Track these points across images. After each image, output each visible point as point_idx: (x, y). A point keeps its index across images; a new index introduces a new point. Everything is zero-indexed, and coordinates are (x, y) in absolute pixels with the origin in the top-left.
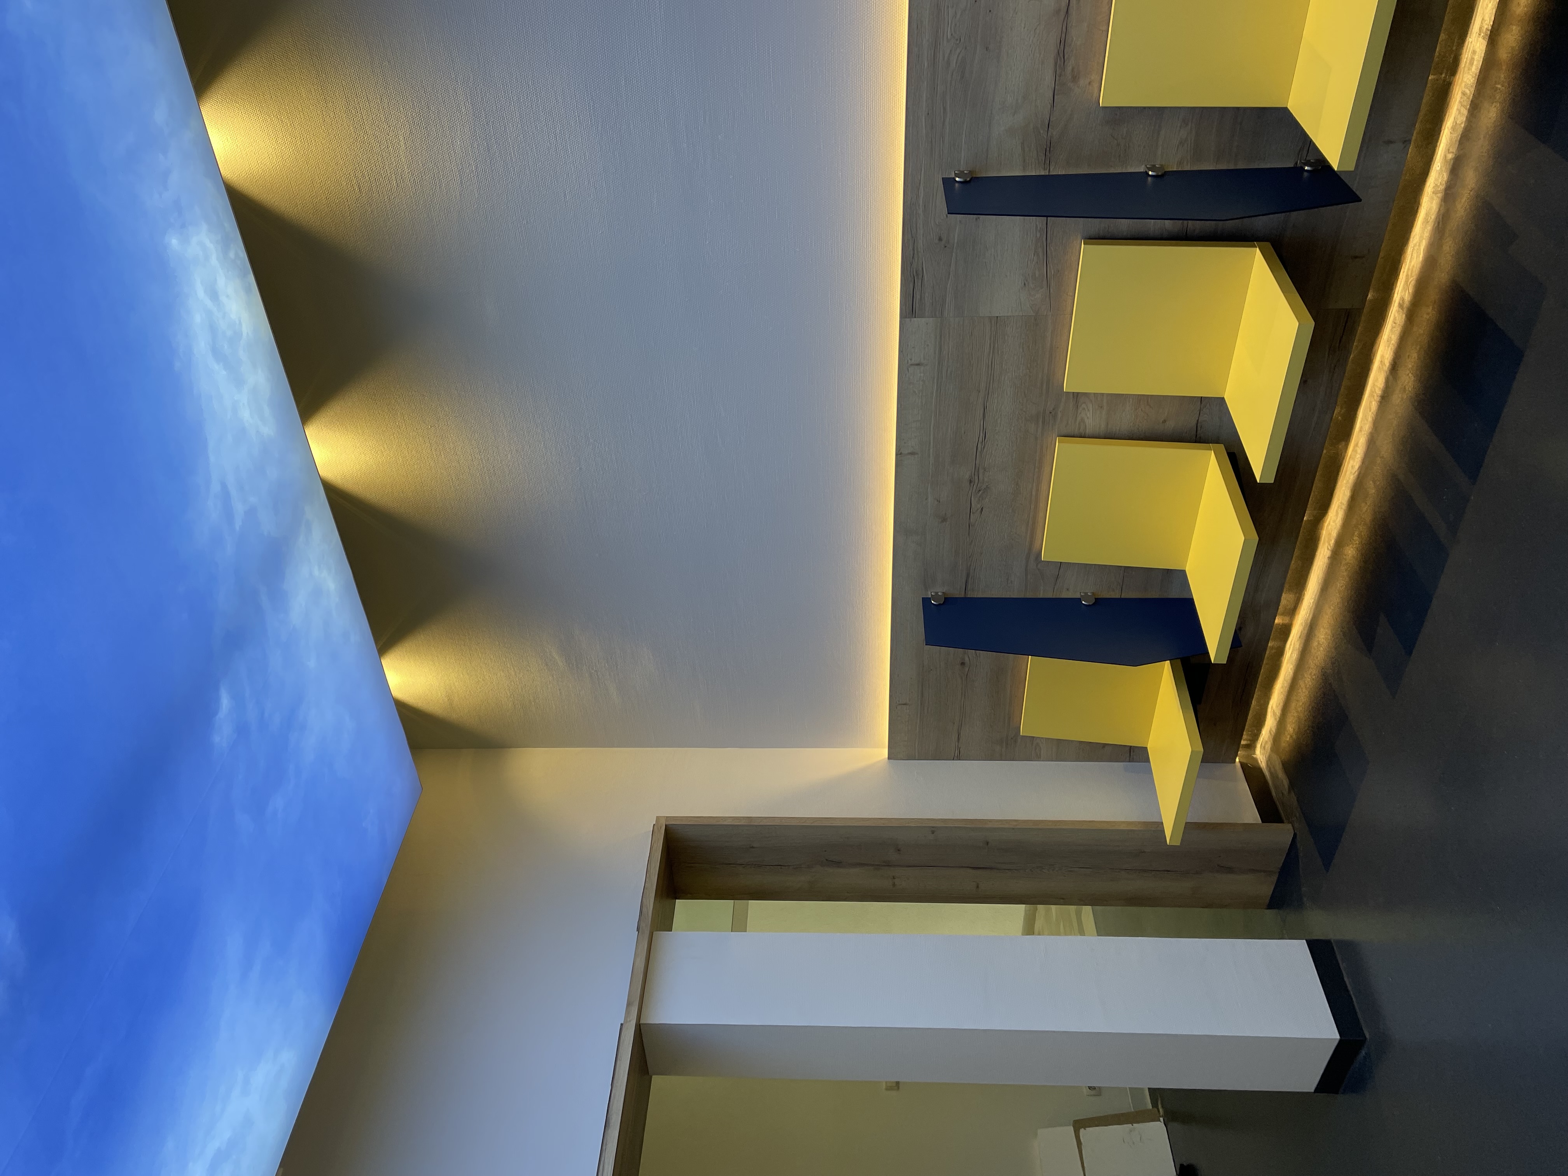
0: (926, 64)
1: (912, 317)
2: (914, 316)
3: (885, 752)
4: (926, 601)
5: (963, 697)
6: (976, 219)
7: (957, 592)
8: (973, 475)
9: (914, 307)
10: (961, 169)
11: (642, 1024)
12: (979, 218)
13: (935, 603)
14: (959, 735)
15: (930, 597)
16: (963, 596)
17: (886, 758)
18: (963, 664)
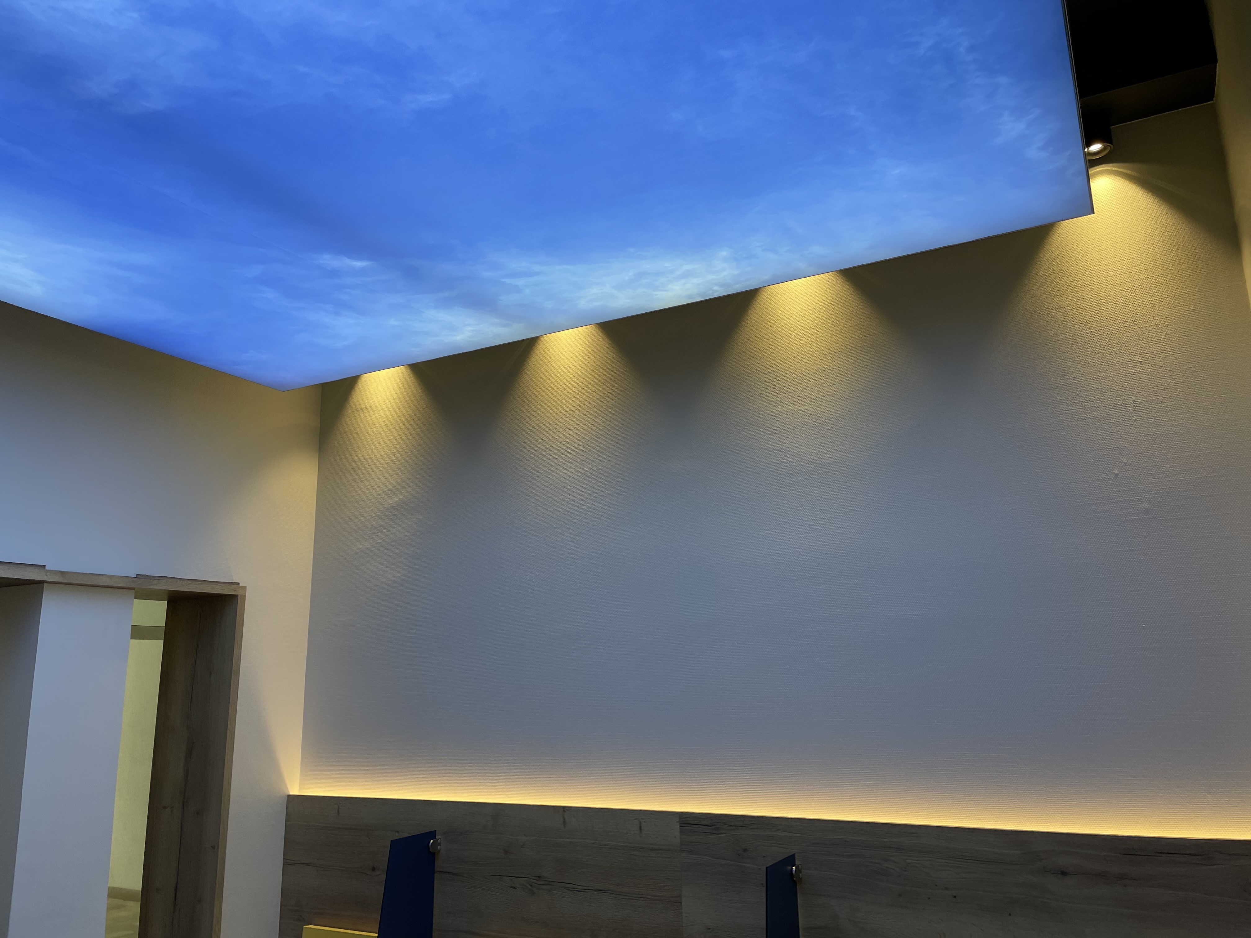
0: (884, 840)
1: (680, 824)
2: (682, 825)
3: (295, 791)
4: (432, 834)
5: (342, 869)
6: (762, 884)
7: (440, 864)
8: (544, 880)
9: (688, 825)
10: (803, 870)
11: (44, 585)
12: (763, 886)
13: (431, 843)
14: (307, 864)
15: (437, 837)
16: (436, 869)
17: (289, 792)
18: (374, 869)
